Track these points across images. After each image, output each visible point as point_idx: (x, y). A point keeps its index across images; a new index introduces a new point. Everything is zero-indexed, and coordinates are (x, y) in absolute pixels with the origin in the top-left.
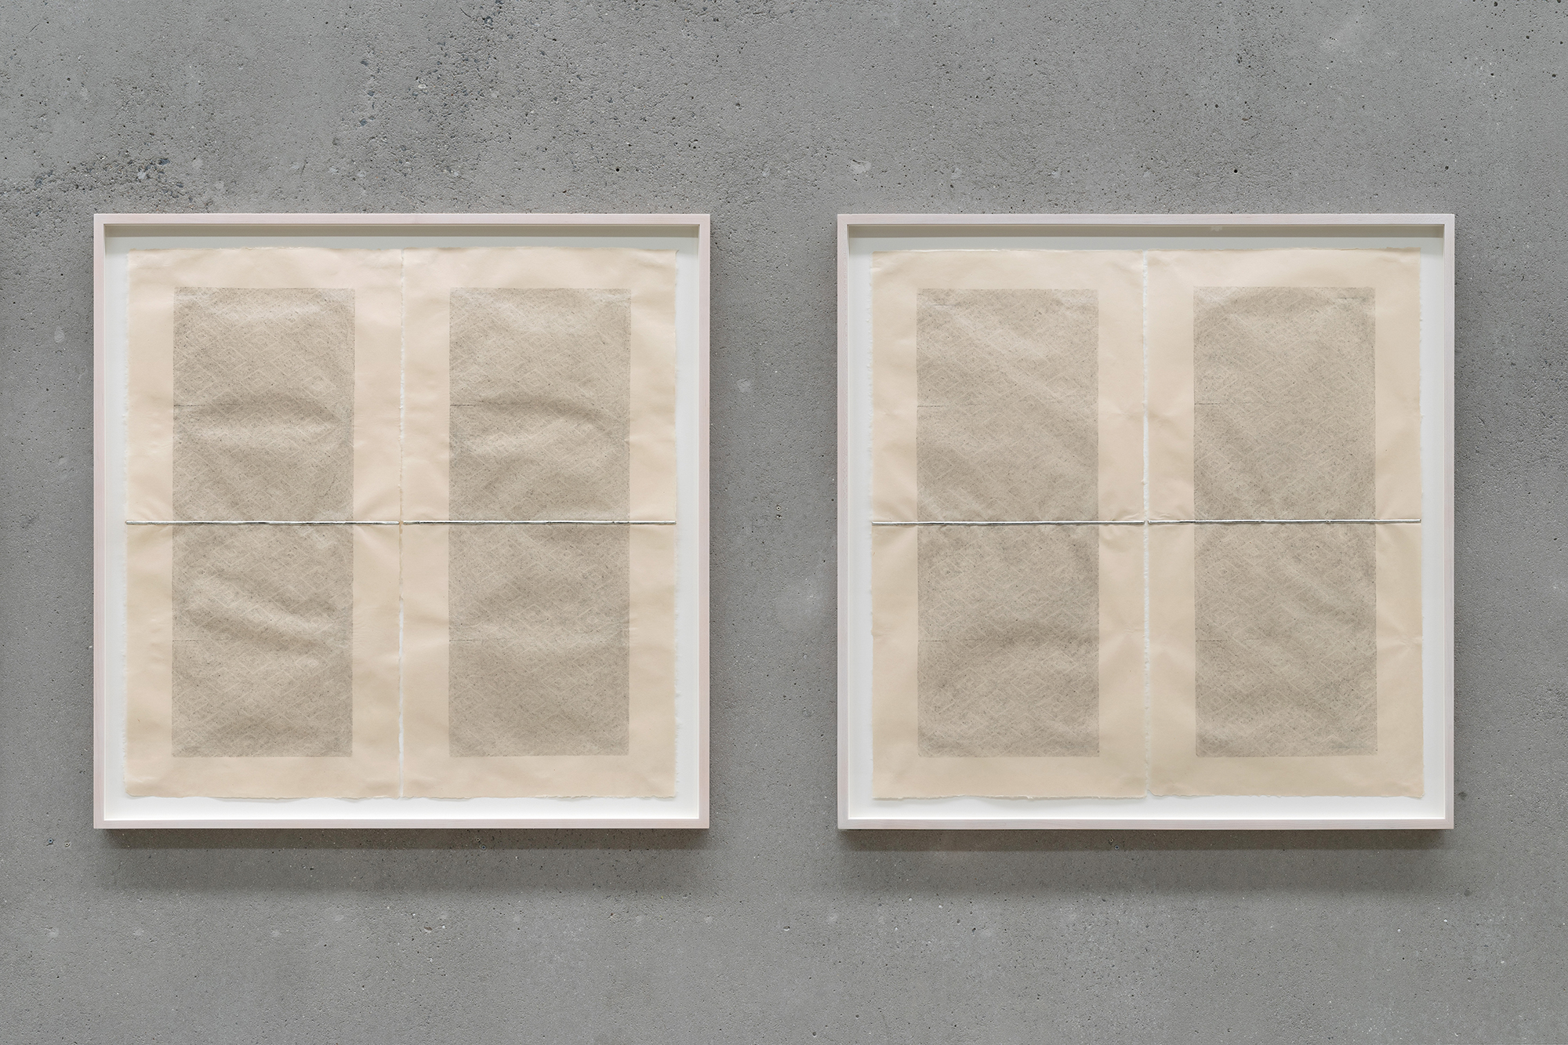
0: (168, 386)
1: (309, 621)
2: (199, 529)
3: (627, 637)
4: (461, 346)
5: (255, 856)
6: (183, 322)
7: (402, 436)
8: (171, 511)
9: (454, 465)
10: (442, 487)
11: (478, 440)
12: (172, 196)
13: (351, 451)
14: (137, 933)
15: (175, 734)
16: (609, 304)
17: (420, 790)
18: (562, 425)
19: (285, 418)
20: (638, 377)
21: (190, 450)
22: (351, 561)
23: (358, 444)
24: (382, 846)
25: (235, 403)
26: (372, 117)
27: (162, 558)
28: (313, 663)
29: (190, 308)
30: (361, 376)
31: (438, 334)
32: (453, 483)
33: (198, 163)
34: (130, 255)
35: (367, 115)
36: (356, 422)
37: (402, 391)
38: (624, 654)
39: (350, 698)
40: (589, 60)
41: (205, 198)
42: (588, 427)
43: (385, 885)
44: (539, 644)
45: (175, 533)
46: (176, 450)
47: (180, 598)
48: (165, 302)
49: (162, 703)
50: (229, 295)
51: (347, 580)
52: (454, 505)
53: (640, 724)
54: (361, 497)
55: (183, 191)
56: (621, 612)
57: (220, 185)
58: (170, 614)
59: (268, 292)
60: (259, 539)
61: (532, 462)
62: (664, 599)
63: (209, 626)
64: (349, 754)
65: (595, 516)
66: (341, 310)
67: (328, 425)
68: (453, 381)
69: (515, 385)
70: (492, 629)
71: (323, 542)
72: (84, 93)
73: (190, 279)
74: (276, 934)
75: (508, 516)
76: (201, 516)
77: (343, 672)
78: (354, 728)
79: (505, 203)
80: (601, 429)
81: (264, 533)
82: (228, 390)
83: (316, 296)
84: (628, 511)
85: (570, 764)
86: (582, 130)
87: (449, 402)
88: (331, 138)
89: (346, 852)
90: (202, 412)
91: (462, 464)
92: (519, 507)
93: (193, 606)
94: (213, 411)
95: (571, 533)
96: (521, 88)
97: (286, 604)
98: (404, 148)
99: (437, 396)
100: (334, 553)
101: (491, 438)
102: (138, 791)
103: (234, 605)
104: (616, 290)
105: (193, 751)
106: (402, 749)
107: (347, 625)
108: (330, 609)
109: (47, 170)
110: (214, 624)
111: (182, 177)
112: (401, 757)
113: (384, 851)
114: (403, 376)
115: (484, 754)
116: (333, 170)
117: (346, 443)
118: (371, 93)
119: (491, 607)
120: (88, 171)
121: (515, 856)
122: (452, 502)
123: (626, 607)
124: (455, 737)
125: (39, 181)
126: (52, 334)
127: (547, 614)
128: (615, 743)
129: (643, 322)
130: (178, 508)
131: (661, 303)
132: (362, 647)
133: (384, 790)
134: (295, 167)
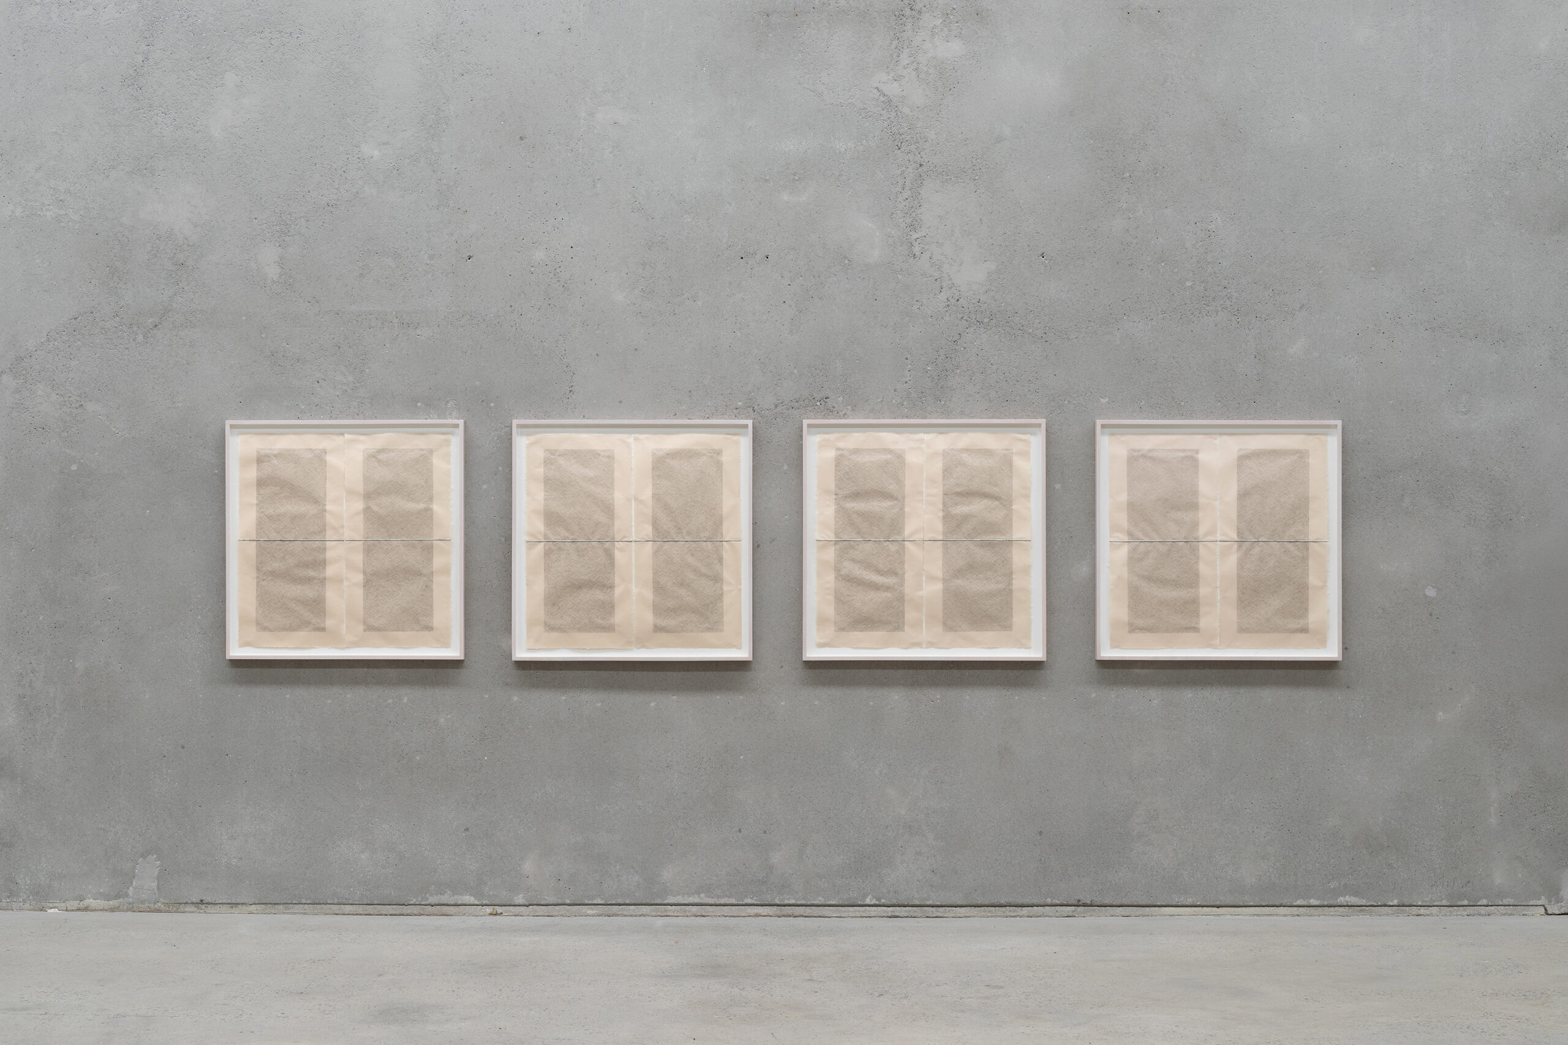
0: (833, 487)
1: (887, 578)
2: (844, 543)
3: (1012, 585)
4: (947, 472)
5: (863, 673)
6: (839, 461)
7: (924, 506)
8: (834, 535)
9: (944, 518)
10: (939, 526)
11: (953, 508)
12: (830, 412)
13: (904, 512)
14: (816, 703)
15: (835, 624)
16: (1005, 455)
17: (931, 645)
18: (986, 502)
19: (879, 499)
20: (1016, 483)
21: (841, 511)
22: (904, 555)
23: (907, 509)
24: (913, 668)
25: (859, 493)
26: (910, 381)
27: (830, 554)
28: (889, 595)
29: (841, 456)
30: (908, 483)
31: (938, 466)
32: (944, 524)
33: (841, 399)
34: (818, 436)
35: (907, 379)
36: (906, 501)
37: (924, 488)
38: (1011, 591)
39: (904, 609)
40: (996, 357)
41: (843, 412)
42: (997, 503)
43: (914, 684)
44: (978, 588)
45: (835, 544)
46: (836, 512)
47: (837, 570)
48: (831, 454)
49: (830, 611)
50: (856, 451)
51: (903, 563)
52: (944, 533)
53: (1017, 619)
54: (908, 530)
55: (835, 409)
56: (1010, 575)
57: (849, 407)
58: (833, 576)
59: (872, 450)
60: (868, 547)
61: (975, 516)
62: (1026, 570)
63: (849, 581)
64: (903, 631)
65: (999, 538)
66: (900, 457)
67: (895, 502)
68: (944, 485)
69: (968, 487)
70: (959, 582)
71: (893, 548)
72: (795, 371)
73: (841, 445)
74: (871, 703)
75: (965, 537)
76: (846, 537)
77: (901, 598)
78: (905, 621)
79: (962, 414)
80: (1002, 504)
81: (870, 544)
82: (856, 488)
83: (890, 451)
84: (1012, 536)
85: (989, 635)
86: (993, 385)
87: (942, 493)
88: (893, 389)
89: (899, 671)
90: (846, 497)
91: (947, 517)
92: (970, 534)
93: (842, 573)
94: (850, 497)
95: (990, 544)
96: (969, 368)
97: (879, 572)
98: (922, 393)
99: (938, 491)
100: (897, 552)
101: (959, 507)
102: (821, 645)
103: (858, 572)
104: (1008, 450)
105: (842, 629)
106: (924, 628)
107: (903, 580)
108: (896, 574)
109: (780, 401)
110: (851, 580)
111: (834, 404)
112: (924, 632)
113: (915, 671)
114: (924, 483)
115: (956, 631)
116: (894, 401)
117: (902, 509)
118: (909, 371)
119: (959, 573)
120: (797, 402)
121: (967, 672)
122: (943, 532)
123: (1011, 573)
124: (945, 624)
125: (776, 406)
126: (783, 466)
127: (980, 576)
128: (1008, 627)
129: (1018, 461)
130: (836, 535)
131: (1025, 454)
132: (908, 589)
133: (918, 645)
134: (879, 400)
